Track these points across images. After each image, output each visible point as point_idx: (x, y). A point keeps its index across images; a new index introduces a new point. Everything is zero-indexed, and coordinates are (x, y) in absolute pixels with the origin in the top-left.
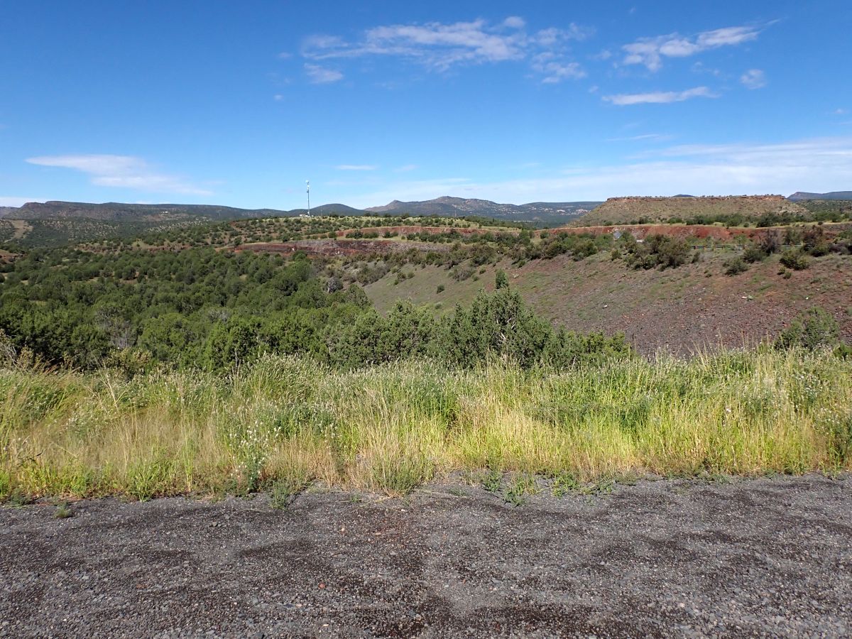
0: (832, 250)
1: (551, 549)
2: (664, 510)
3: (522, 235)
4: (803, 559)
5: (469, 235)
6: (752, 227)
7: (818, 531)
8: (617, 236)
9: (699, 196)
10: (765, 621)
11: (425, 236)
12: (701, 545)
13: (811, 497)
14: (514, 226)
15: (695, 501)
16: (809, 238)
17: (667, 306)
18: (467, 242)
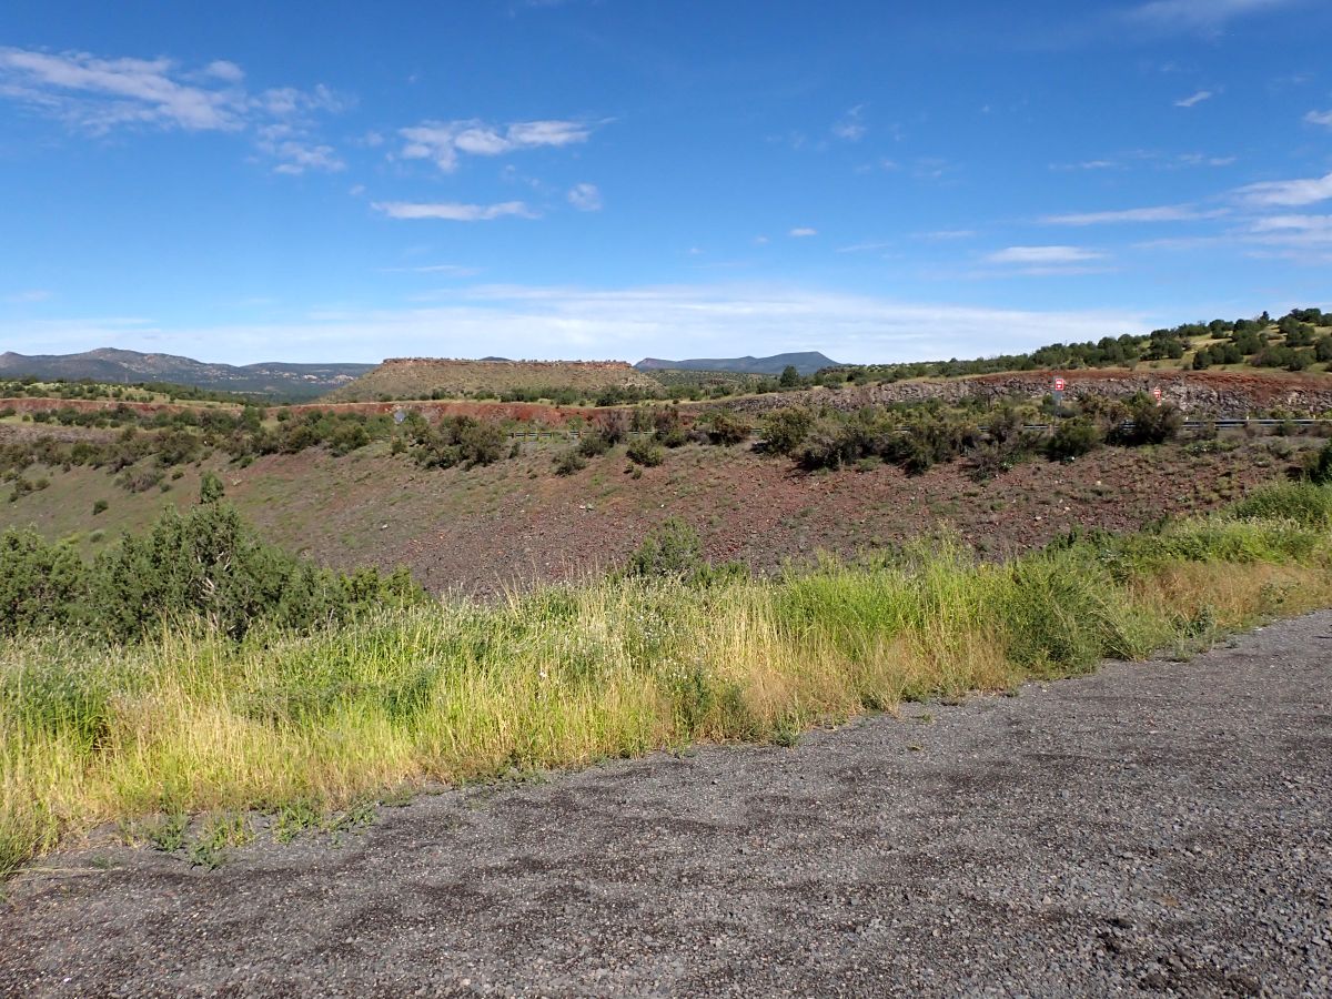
0: (690, 438)
1: (267, 932)
2: (450, 837)
3: (245, 415)
4: (638, 878)
5: (152, 415)
6: (590, 406)
7: (659, 834)
8: (399, 418)
9: (518, 359)
10: (582, 980)
11: (69, 416)
12: (501, 882)
13: (653, 785)
14: (231, 401)
15: (497, 816)
16: (661, 422)
17: (477, 524)
18: (148, 426)
